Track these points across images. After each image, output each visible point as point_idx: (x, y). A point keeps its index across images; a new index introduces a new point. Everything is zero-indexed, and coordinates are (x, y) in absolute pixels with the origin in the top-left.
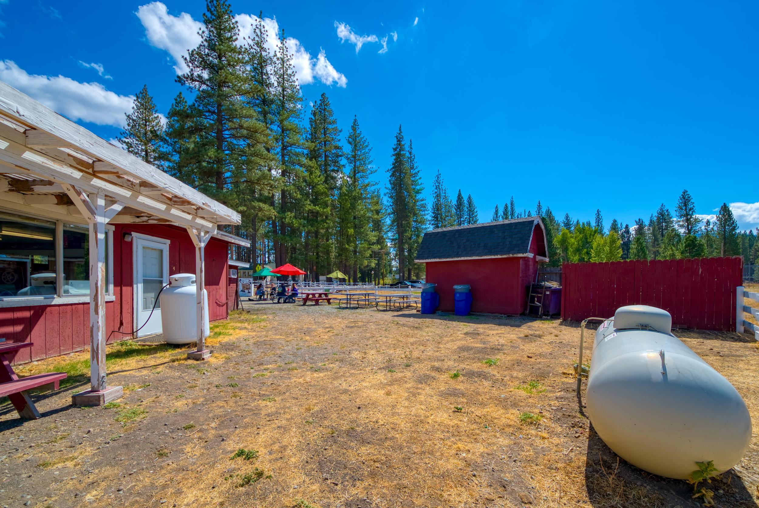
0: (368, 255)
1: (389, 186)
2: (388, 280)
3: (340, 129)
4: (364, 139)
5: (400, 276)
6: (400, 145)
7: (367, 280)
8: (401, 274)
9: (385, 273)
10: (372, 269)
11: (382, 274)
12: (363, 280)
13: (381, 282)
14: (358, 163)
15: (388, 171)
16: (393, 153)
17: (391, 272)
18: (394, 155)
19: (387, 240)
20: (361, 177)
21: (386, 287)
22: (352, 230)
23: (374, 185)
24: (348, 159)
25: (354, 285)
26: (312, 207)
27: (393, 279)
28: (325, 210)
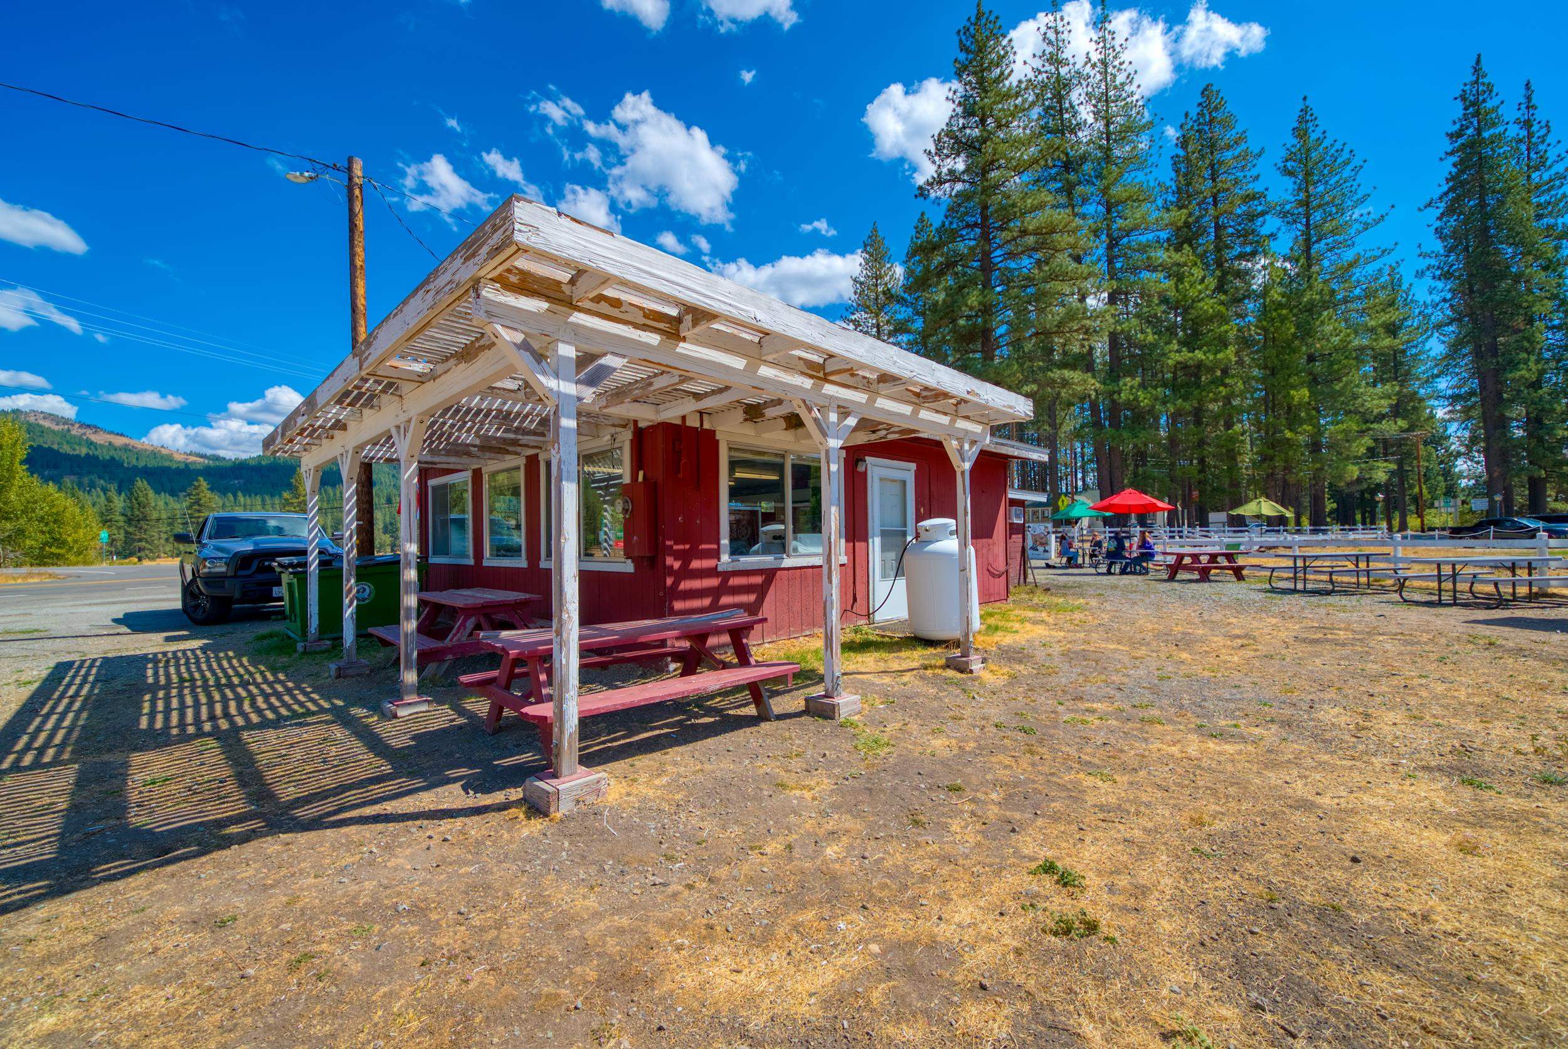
0: (1363, 450)
1: (1439, 246)
2: (1442, 515)
3: (1256, 151)
4: (1338, 146)
5: (1492, 502)
6: (1477, 114)
7: (1358, 517)
8: (1498, 498)
9: (1426, 495)
10: (1378, 487)
11: (1416, 499)
12: (1345, 518)
13: (1413, 521)
14: (1317, 216)
15: (1429, 205)
16: (1449, 149)
17: (1451, 492)
18: (1452, 153)
19: (1432, 402)
20: (1330, 250)
21: (1432, 538)
22: (1305, 392)
23: (1375, 258)
24: (1284, 214)
25: (1314, 532)
26: (1185, 355)
27: (1462, 513)
28: (1220, 356)
